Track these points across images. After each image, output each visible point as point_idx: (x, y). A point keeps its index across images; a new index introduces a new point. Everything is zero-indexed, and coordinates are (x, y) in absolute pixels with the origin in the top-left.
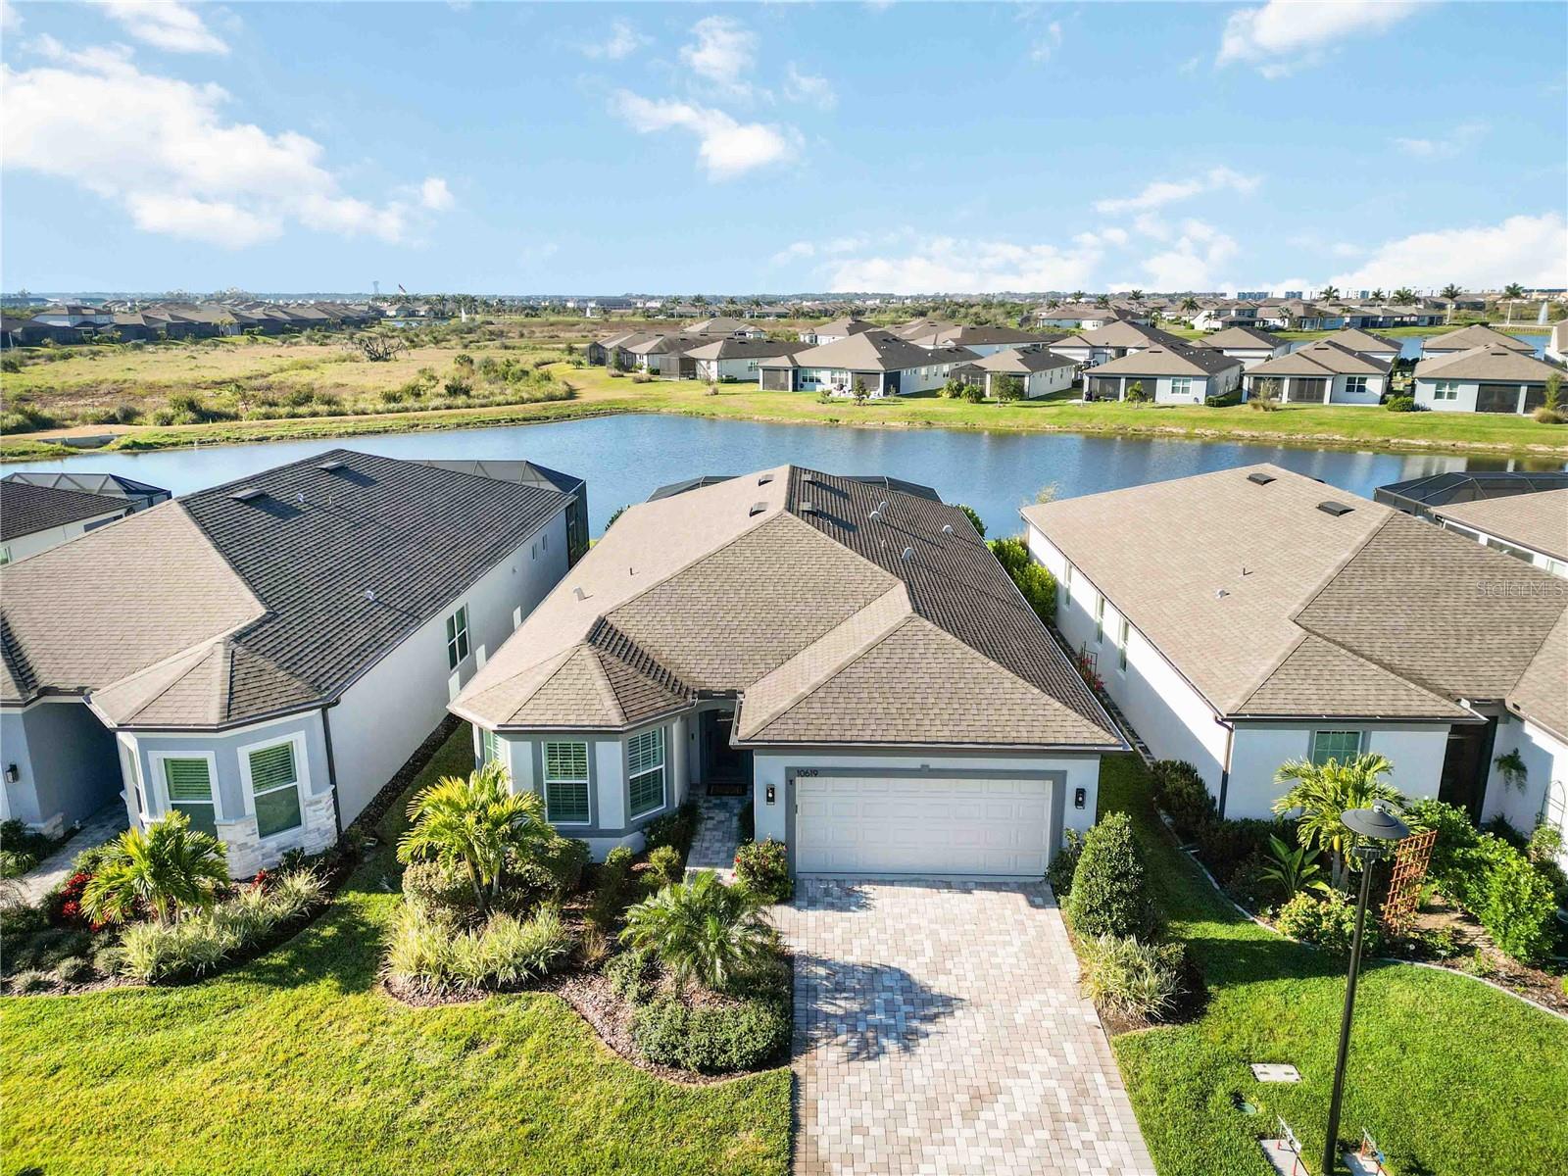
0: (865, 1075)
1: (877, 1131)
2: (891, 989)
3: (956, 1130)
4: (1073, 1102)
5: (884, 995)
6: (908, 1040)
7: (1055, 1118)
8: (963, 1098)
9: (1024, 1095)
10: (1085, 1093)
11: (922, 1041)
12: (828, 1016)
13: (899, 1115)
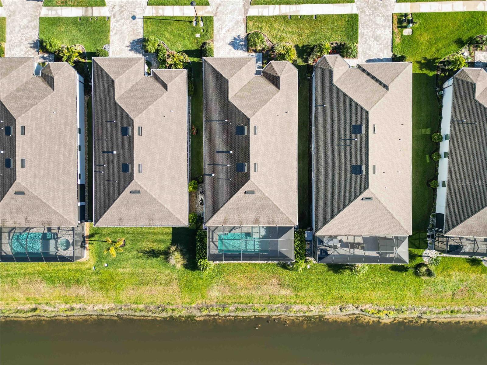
0: (239, 33)
1: (239, 26)
2: (236, 46)
3: (231, 26)
4: (219, 30)
6: (235, 39)
7: (221, 28)
8: (230, 31)
9: (224, 31)
10: (218, 32)
11: (233, 38)
12: (243, 41)
13: (236, 28)
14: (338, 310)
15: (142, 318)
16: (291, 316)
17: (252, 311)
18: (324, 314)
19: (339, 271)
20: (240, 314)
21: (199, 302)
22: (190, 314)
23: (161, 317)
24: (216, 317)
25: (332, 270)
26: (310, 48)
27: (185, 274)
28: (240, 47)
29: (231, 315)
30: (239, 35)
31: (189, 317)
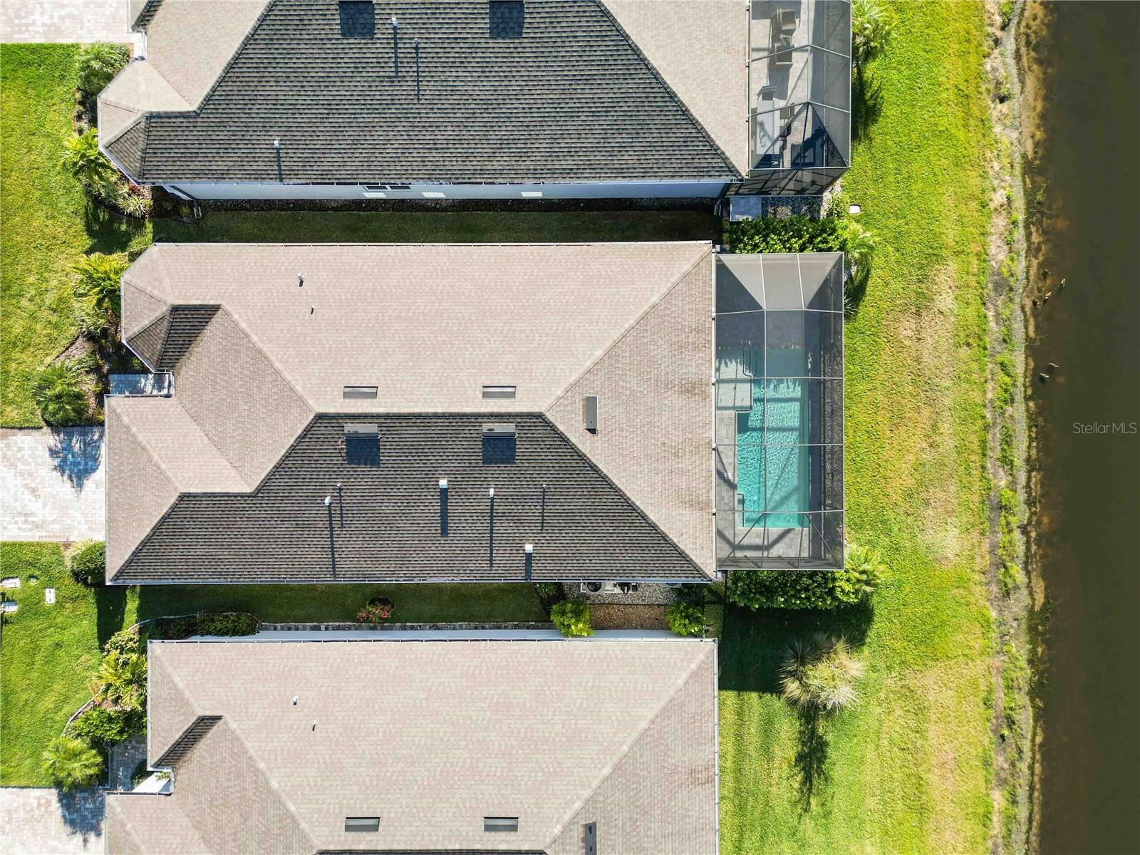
0: (42, 453)
1: (19, 455)
2: (86, 464)
3: (20, 481)
4: (33, 522)
5: (83, 462)
6: (61, 468)
7: (26, 515)
8: (33, 485)
9: (35, 506)
10: (37, 527)
11: (59, 474)
12: (70, 440)
13: (26, 463)
14: (1004, 108)
15: (1036, 794)
16: (1028, 272)
17: (1009, 410)
18: (1018, 160)
19: (871, 103)
20: (1021, 450)
21: (980, 595)
22: (1024, 626)
23: (1035, 728)
24: (1033, 534)
25: (866, 126)
26: (96, 208)
27: (883, 647)
28: (89, 449)
29: (1024, 483)
30: (47, 454)
31: (1032, 629)
